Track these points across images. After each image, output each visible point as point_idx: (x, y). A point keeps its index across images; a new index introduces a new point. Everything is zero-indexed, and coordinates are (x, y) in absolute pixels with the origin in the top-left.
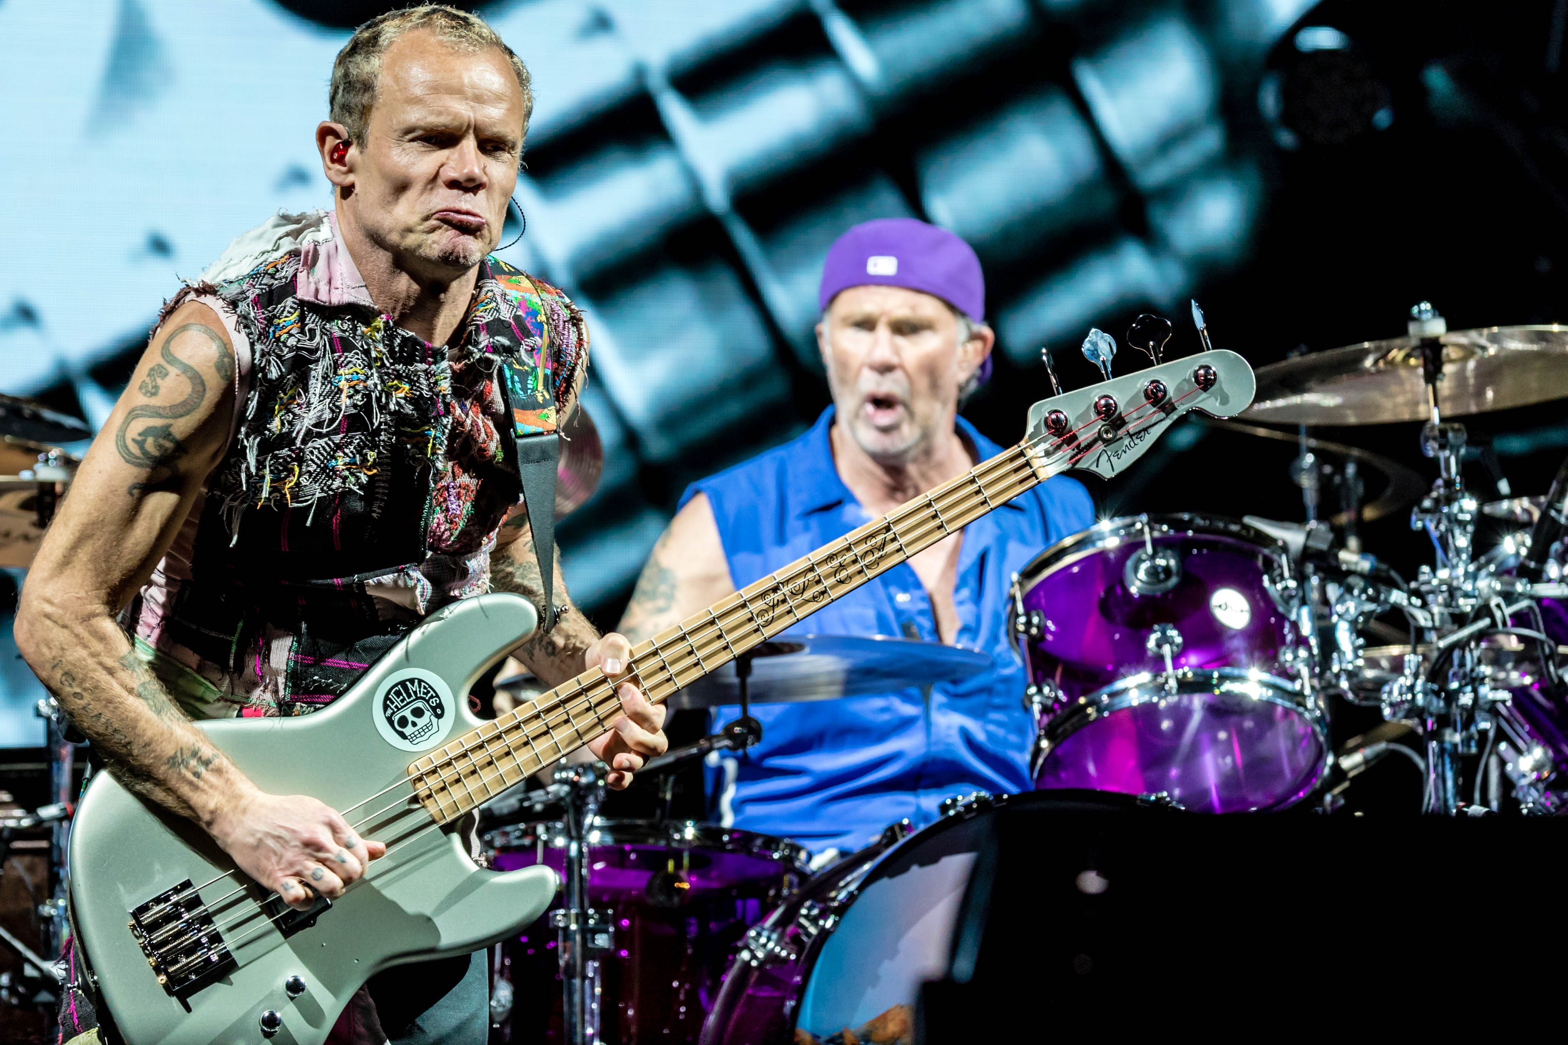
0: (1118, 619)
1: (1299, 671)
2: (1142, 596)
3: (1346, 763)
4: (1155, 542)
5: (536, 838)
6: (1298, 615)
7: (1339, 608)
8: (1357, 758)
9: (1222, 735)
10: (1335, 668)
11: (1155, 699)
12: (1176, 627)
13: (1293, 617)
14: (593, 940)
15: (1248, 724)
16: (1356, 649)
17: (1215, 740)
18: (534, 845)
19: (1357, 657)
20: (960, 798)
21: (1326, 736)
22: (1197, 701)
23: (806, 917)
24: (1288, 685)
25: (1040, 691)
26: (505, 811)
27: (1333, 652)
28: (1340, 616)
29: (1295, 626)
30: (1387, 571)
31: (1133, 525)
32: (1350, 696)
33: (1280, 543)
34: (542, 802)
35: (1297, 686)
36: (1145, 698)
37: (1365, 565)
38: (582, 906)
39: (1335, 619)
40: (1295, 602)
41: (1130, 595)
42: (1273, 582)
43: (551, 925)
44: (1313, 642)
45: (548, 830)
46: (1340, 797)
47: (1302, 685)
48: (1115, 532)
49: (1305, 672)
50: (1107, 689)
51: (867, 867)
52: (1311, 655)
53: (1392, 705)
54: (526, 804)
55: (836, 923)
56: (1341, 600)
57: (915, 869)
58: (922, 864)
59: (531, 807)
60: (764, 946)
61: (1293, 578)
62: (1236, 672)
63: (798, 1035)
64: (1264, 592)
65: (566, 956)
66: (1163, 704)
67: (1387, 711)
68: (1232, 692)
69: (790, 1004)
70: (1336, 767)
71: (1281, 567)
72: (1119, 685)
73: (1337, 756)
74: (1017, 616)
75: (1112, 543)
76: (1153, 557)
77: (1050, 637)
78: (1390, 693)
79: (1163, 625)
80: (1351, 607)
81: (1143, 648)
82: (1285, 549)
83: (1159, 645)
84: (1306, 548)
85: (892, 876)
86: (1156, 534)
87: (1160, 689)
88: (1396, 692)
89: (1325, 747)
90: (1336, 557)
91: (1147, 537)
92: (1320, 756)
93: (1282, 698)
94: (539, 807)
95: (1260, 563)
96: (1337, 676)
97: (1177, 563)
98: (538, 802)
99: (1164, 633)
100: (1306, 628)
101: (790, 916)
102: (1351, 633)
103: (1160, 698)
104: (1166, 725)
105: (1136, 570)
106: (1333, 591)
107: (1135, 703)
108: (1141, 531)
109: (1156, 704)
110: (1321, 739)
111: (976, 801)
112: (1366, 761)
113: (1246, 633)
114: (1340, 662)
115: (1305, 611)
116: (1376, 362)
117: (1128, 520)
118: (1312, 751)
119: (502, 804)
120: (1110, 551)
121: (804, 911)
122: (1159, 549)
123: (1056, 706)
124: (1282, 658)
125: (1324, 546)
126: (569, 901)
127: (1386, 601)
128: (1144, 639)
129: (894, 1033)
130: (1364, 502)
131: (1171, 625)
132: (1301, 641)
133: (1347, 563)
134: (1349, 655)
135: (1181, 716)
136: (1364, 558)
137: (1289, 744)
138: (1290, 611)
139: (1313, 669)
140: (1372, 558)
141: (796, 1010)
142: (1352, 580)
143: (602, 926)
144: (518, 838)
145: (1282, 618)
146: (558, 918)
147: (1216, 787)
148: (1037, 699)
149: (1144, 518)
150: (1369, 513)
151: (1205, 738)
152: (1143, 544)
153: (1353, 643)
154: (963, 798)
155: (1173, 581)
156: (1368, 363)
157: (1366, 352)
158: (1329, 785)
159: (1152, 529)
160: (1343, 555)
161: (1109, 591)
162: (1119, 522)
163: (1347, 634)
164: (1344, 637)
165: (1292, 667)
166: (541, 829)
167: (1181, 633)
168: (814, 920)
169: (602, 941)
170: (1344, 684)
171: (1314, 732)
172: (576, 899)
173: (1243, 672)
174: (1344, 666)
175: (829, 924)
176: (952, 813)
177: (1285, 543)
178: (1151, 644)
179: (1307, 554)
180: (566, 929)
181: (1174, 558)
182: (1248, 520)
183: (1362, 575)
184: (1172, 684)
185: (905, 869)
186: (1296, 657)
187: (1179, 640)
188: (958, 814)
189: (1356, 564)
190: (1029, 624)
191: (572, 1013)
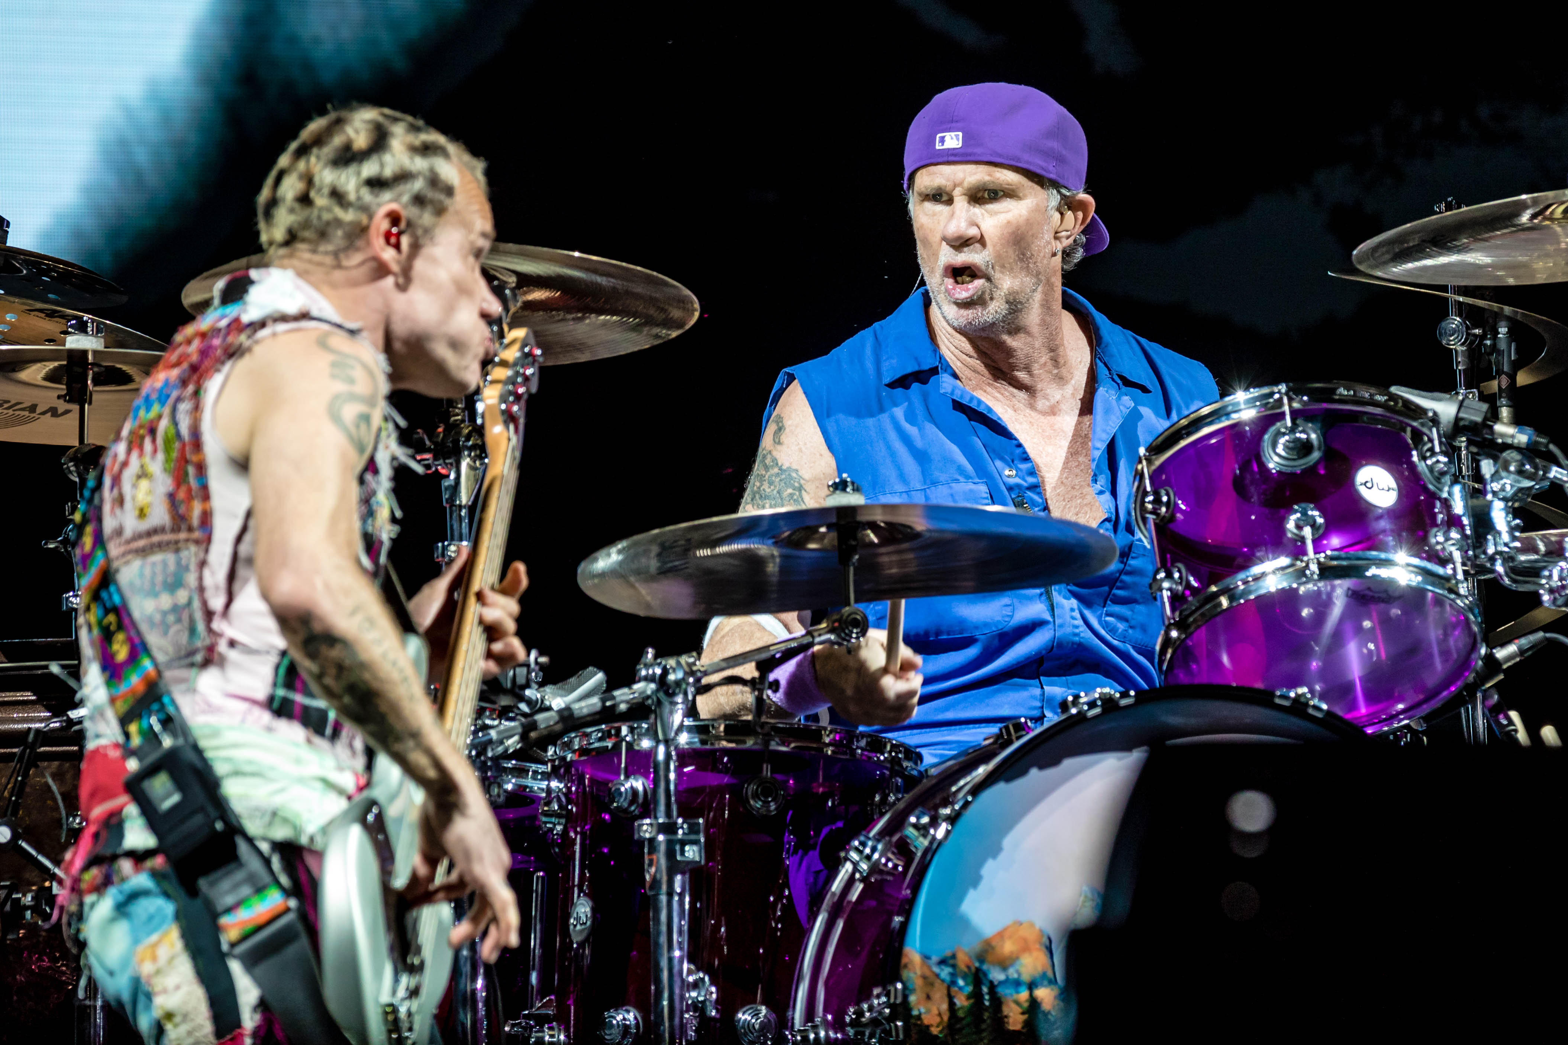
0: (1255, 499)
1: (1451, 554)
2: (1279, 473)
3: (1501, 654)
4: (1294, 414)
5: (620, 739)
6: (1450, 493)
7: (1496, 486)
8: (1512, 648)
9: (1367, 624)
10: (1491, 550)
11: (1295, 586)
12: (1318, 508)
13: (1445, 495)
14: (683, 852)
15: (1395, 612)
16: (1512, 529)
17: (1359, 629)
18: (617, 747)
19: (1514, 539)
20: (1082, 694)
21: (1479, 625)
22: (1340, 588)
23: (916, 826)
24: (1440, 570)
25: (1169, 576)
26: (585, 711)
27: (1488, 534)
28: (1495, 493)
29: (1447, 504)
30: (1547, 446)
31: (1271, 394)
32: (1507, 581)
33: (1430, 414)
34: (627, 702)
35: (1450, 571)
36: (1284, 585)
37: (1523, 438)
38: (668, 814)
39: (1489, 497)
40: (1447, 479)
41: (1268, 471)
42: (1424, 458)
43: (636, 837)
44: (1465, 521)
45: (632, 730)
46: (1493, 691)
47: (1454, 569)
48: (1251, 402)
49: (1457, 556)
50: (1242, 575)
51: (982, 771)
52: (1465, 536)
53: (1551, 591)
54: (608, 704)
55: (948, 832)
56: (1495, 476)
57: (1034, 772)
58: (1042, 767)
59: (614, 707)
60: (868, 858)
61: (1444, 453)
62: (1383, 556)
63: (906, 956)
64: (1412, 467)
65: (653, 870)
66: (1302, 589)
67: (1546, 598)
68: (1379, 576)
69: (898, 919)
70: (1490, 659)
71: (1431, 440)
72: (1256, 570)
73: (1491, 646)
74: (1145, 494)
75: (1248, 414)
76: (1293, 430)
77: (1179, 516)
78: (1550, 577)
79: (1303, 505)
80: (1508, 484)
81: (1282, 531)
82: (1435, 421)
83: (1299, 527)
84: (1457, 419)
85: (1008, 780)
86: (1296, 405)
87: (1301, 573)
88: (1556, 577)
89: (1479, 638)
90: (1491, 428)
91: (1286, 408)
92: (1474, 648)
93: (1433, 585)
94: (623, 707)
95: (1408, 436)
96: (1492, 559)
97: (1318, 437)
98: (622, 702)
99: (1304, 513)
100: (1458, 507)
101: (897, 823)
102: (1507, 514)
103: (1300, 584)
104: (1305, 612)
105: (1274, 445)
106: (1487, 467)
107: (1273, 589)
108: (1280, 400)
109: (1297, 590)
110: (1476, 629)
111: (1100, 698)
112: (1522, 652)
113: (1392, 513)
114: (1495, 545)
115: (1457, 489)
116: (1534, 216)
117: (1265, 390)
118: (1467, 640)
119: (583, 704)
120: (1246, 424)
121: (913, 820)
122: (1298, 422)
123: (1188, 593)
124: (1433, 541)
125: (1478, 419)
126: (655, 810)
127: (1544, 478)
128: (1283, 520)
129: (1012, 953)
130: (1516, 366)
131: (1312, 506)
132: (1454, 521)
133: (1502, 435)
134: (1506, 537)
135: (1322, 604)
136: (1520, 432)
137: (1440, 632)
138: (1441, 490)
139: (1466, 552)
140: (1529, 430)
141: (904, 926)
142: (1507, 454)
143: (693, 837)
144: (600, 739)
145: (1433, 497)
146: (645, 828)
147: (1360, 678)
148: (1166, 585)
149: (1283, 388)
150: (1523, 379)
151: (1348, 628)
152: (1283, 414)
153: (1509, 523)
154: (1086, 695)
155: (1316, 455)
156: (1525, 218)
157: (1523, 206)
158: (1483, 678)
159: (1290, 400)
160: (1498, 428)
161: (1245, 467)
162: (1255, 392)
163: (1503, 514)
164: (1500, 517)
165: (1444, 549)
166: (624, 730)
167: (1324, 514)
168: (923, 830)
169: (692, 853)
170: (1499, 568)
171: (1467, 619)
172: (662, 808)
173: (1391, 556)
174: (1499, 549)
175: (940, 833)
176: (1074, 711)
177: (1435, 413)
178: (1291, 525)
179: (1458, 427)
180: (652, 840)
181: (1315, 432)
182: (1394, 389)
183: (1518, 449)
184: (1314, 567)
185: (1023, 772)
186: (1447, 539)
187: (1320, 520)
188: (1080, 713)
189: (1513, 436)
190: (1157, 501)
191: (658, 933)
